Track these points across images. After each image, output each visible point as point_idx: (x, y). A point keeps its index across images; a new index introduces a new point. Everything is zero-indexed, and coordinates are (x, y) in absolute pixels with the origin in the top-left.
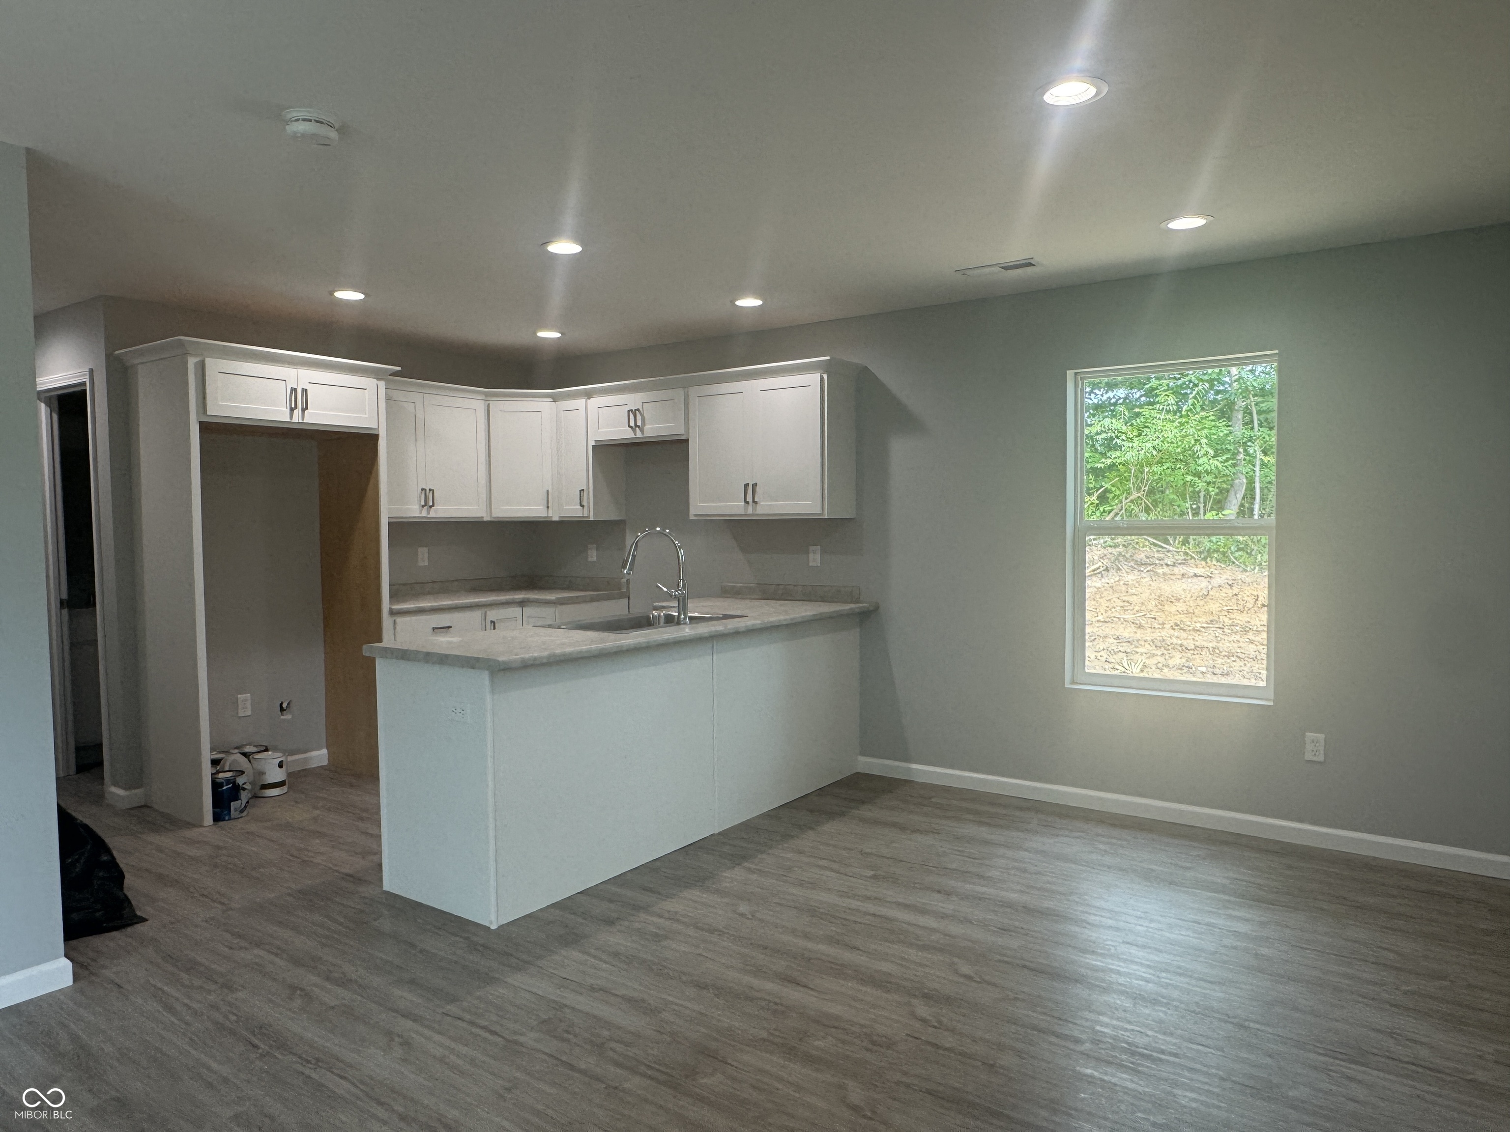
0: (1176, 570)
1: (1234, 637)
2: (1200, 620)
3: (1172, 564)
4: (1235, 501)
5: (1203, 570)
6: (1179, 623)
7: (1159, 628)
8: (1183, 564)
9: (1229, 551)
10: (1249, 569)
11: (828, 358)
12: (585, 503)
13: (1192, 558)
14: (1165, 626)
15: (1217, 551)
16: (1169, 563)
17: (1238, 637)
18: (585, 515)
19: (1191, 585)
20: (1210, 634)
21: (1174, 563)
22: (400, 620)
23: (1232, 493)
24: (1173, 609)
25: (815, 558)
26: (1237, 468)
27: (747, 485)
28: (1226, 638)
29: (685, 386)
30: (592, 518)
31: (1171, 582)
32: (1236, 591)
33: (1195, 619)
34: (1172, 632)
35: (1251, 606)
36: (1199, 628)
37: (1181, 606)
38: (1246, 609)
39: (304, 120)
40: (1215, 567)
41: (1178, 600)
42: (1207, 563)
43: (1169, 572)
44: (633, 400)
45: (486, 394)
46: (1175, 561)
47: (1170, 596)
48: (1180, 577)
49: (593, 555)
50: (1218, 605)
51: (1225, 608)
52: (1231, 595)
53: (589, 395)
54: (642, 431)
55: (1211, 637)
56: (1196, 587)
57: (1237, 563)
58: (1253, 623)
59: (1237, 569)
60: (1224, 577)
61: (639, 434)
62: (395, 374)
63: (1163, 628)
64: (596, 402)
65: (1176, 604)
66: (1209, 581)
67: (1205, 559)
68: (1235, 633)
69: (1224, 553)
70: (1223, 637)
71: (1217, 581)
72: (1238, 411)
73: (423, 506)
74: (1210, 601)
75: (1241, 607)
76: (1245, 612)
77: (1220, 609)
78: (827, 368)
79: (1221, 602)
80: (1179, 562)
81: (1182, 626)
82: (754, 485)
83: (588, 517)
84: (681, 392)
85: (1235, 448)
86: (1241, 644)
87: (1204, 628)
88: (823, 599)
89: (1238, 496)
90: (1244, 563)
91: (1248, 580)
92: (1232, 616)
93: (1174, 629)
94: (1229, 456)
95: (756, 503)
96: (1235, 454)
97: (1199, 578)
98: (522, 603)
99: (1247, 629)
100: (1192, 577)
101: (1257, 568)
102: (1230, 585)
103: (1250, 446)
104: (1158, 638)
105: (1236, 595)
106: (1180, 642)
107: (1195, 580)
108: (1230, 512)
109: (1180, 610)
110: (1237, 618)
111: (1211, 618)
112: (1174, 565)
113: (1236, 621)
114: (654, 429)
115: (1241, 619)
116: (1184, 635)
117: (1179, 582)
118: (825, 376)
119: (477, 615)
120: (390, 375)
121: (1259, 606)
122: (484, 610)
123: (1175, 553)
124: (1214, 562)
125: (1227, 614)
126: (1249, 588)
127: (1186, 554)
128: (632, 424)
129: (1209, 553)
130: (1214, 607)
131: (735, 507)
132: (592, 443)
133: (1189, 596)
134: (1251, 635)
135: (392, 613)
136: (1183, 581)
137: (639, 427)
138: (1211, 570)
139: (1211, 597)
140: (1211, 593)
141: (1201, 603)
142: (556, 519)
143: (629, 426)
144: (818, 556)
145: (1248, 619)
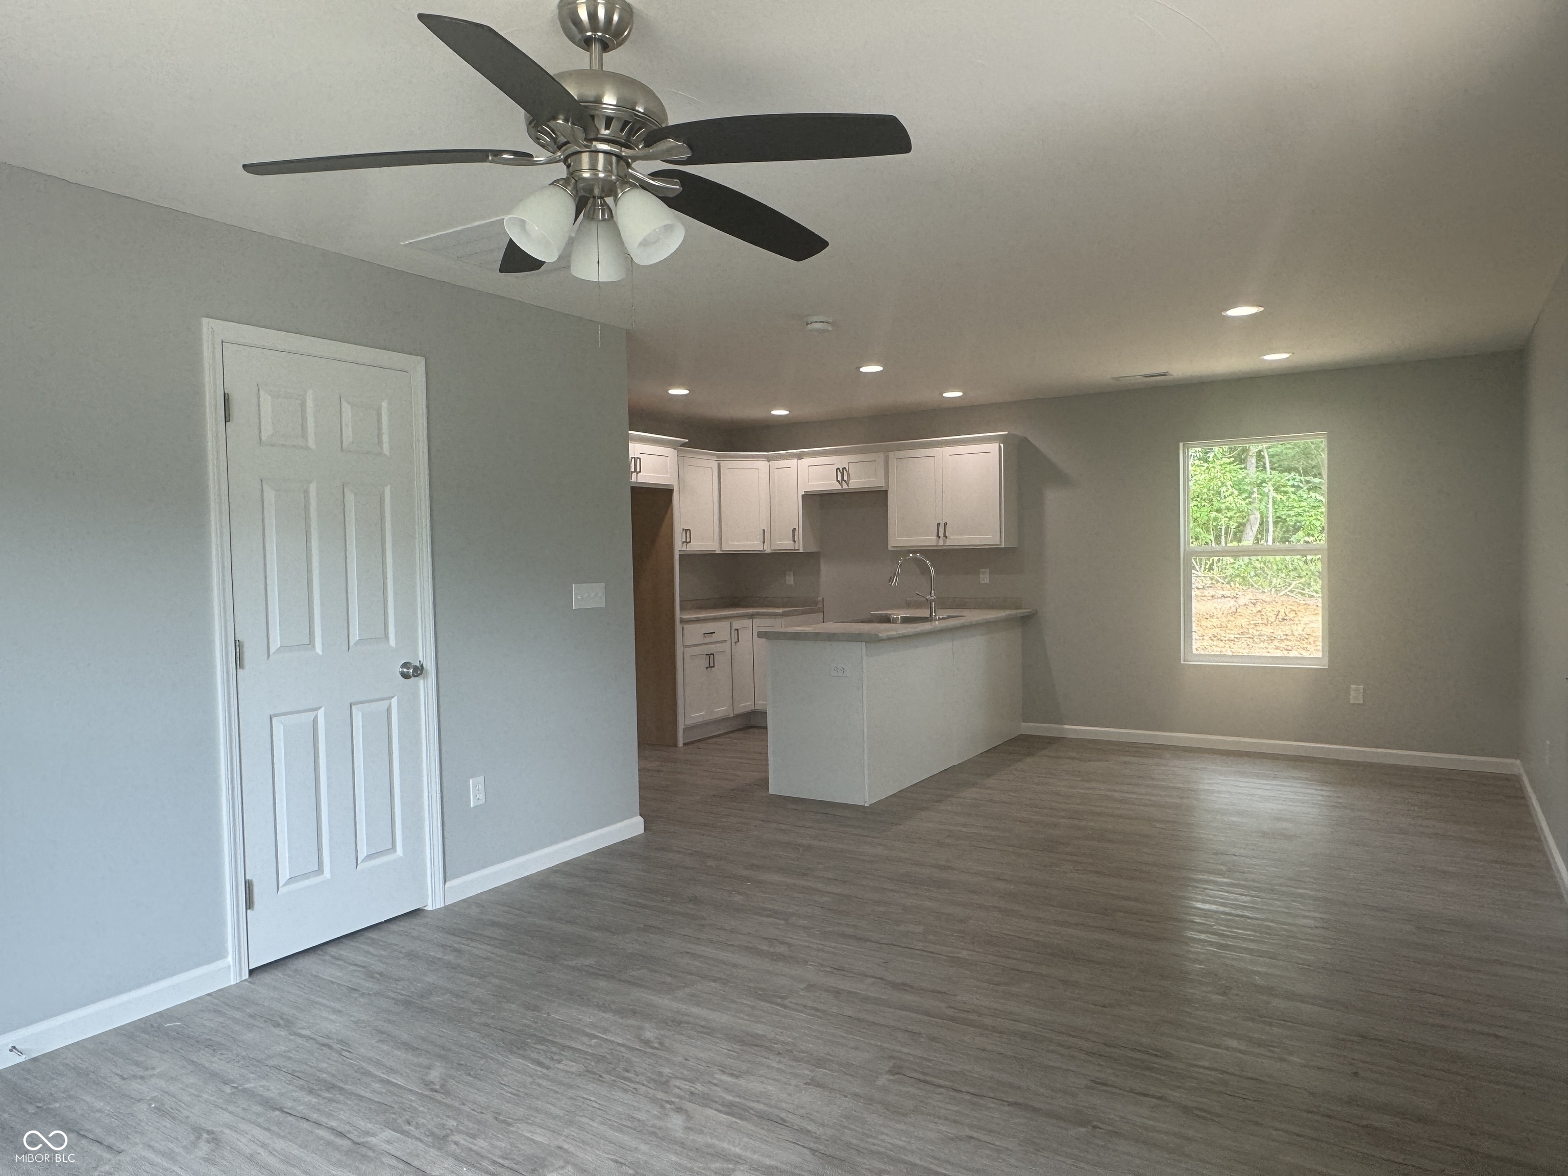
0: (1206, 592)
1: (1262, 645)
2: (1233, 632)
3: (1201, 587)
4: (1251, 533)
5: (1229, 592)
6: (1216, 635)
7: (1200, 639)
8: (1211, 587)
9: (1249, 576)
10: (1266, 591)
11: (1007, 433)
12: (796, 539)
13: (1218, 582)
14: (1204, 637)
15: (1238, 576)
16: (1200, 587)
17: (1266, 644)
18: (797, 548)
19: (1221, 604)
20: (1242, 643)
21: (1203, 586)
22: (686, 626)
23: (1248, 527)
24: (1209, 624)
25: (985, 578)
26: (1253, 505)
27: (939, 524)
28: (1256, 645)
29: (887, 450)
30: (801, 551)
31: (1204, 602)
32: (1259, 608)
33: (1228, 631)
34: (1211, 642)
35: (1273, 620)
36: (1232, 638)
37: (1215, 622)
38: (1270, 622)
39: (821, 322)
40: (1238, 590)
41: (1212, 617)
42: (1231, 586)
43: (1200, 594)
44: (840, 461)
45: (718, 456)
46: (1204, 584)
47: (1205, 614)
48: (1210, 598)
49: (790, 580)
50: (1247, 620)
51: (1252, 622)
52: (1255, 612)
53: (800, 457)
54: (848, 484)
55: (1244, 645)
56: (1226, 606)
57: (1256, 586)
58: (1276, 633)
59: (1257, 591)
60: (1248, 597)
61: (845, 486)
62: (684, 445)
63: (1203, 639)
64: (806, 461)
65: (1211, 620)
66: (1235, 601)
67: (1228, 583)
68: (1264, 642)
69: (1244, 578)
70: (1253, 645)
71: (1242, 601)
72: (1252, 456)
73: (683, 543)
74: (1239, 617)
75: (1265, 622)
76: (1269, 625)
77: (1248, 623)
78: (1003, 439)
79: (1248, 617)
80: (1208, 585)
81: (1219, 637)
82: (945, 524)
83: (799, 549)
84: (882, 455)
85: (1252, 489)
86: (1269, 650)
87: (1237, 638)
88: (992, 607)
89: (1253, 529)
90: (1261, 585)
91: (1268, 600)
92: (1259, 628)
93: (1212, 640)
94: (1247, 495)
95: (946, 537)
96: (1251, 493)
97: (1228, 599)
98: (751, 616)
99: (1272, 638)
100: (1220, 598)
101: (1273, 590)
102: (1254, 604)
103: (1265, 487)
104: (1201, 647)
105: (1260, 611)
106: (1220, 650)
107: (1223, 599)
108: (1248, 541)
109: (1215, 625)
110: (1263, 629)
111: (1241, 630)
112: (1204, 588)
113: (1263, 633)
114: (856, 482)
115: (1267, 630)
116: (1222, 644)
117: (1211, 602)
118: (1002, 445)
119: (725, 624)
120: (681, 446)
121: (1280, 620)
122: (731, 620)
123: (1203, 578)
124: (1237, 585)
125: (1253, 626)
126: (1270, 606)
127: (1212, 579)
128: (839, 479)
129: (1232, 578)
130: (1244, 622)
131: (929, 540)
132: (802, 493)
133: (1221, 613)
134: (1276, 643)
135: (683, 621)
136: (1213, 601)
137: (845, 481)
138: (1236, 592)
139: (1239, 614)
140: (1238, 610)
141: (1232, 619)
142: (769, 551)
143: (837, 481)
144: (987, 576)
145: (1272, 631)
